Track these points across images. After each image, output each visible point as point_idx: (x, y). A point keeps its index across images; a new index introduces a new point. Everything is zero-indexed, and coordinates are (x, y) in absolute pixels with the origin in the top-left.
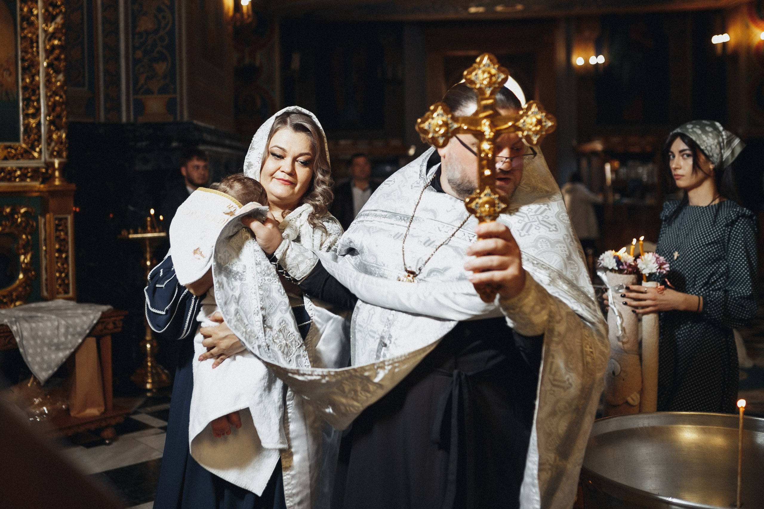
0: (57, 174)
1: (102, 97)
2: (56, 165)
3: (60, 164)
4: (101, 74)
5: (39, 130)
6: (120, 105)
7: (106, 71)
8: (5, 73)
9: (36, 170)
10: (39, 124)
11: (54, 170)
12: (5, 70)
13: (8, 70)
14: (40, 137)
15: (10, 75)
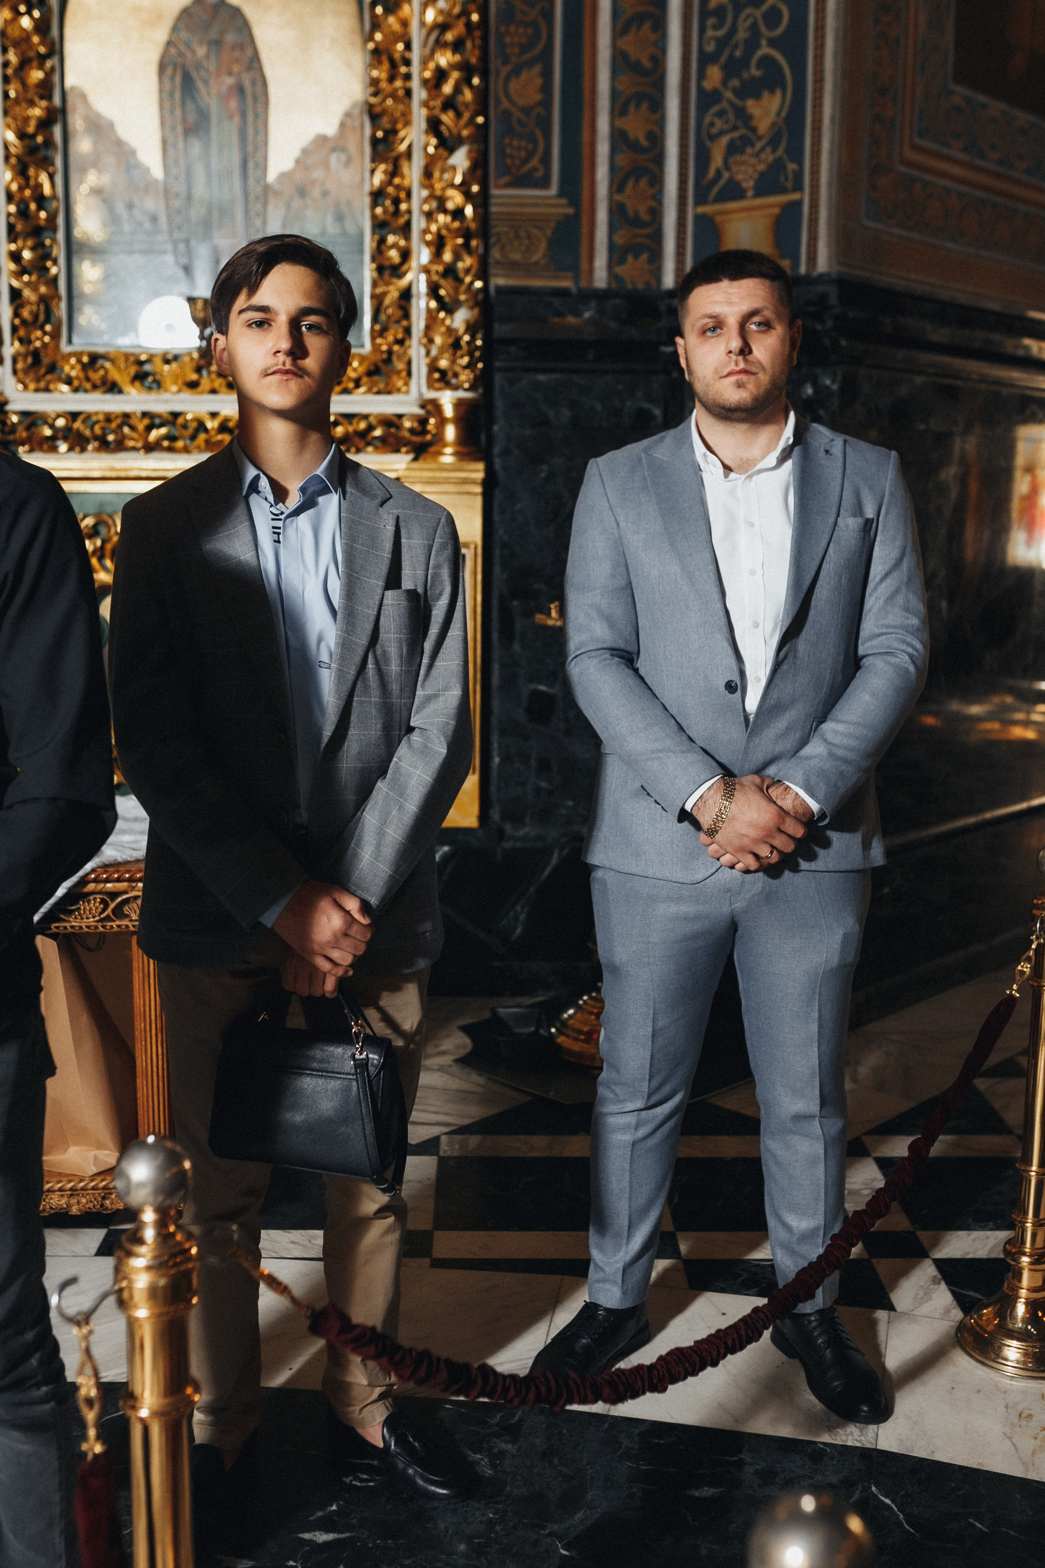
0: (450, 433)
1: (602, 215)
2: (449, 411)
3: (459, 404)
4: (603, 149)
5: (406, 315)
6: (657, 237)
7: (618, 137)
8: (333, 158)
9: (391, 422)
10: (406, 295)
11: (442, 422)
12: (334, 150)
13: (343, 150)
14: (408, 331)
15: (348, 163)
